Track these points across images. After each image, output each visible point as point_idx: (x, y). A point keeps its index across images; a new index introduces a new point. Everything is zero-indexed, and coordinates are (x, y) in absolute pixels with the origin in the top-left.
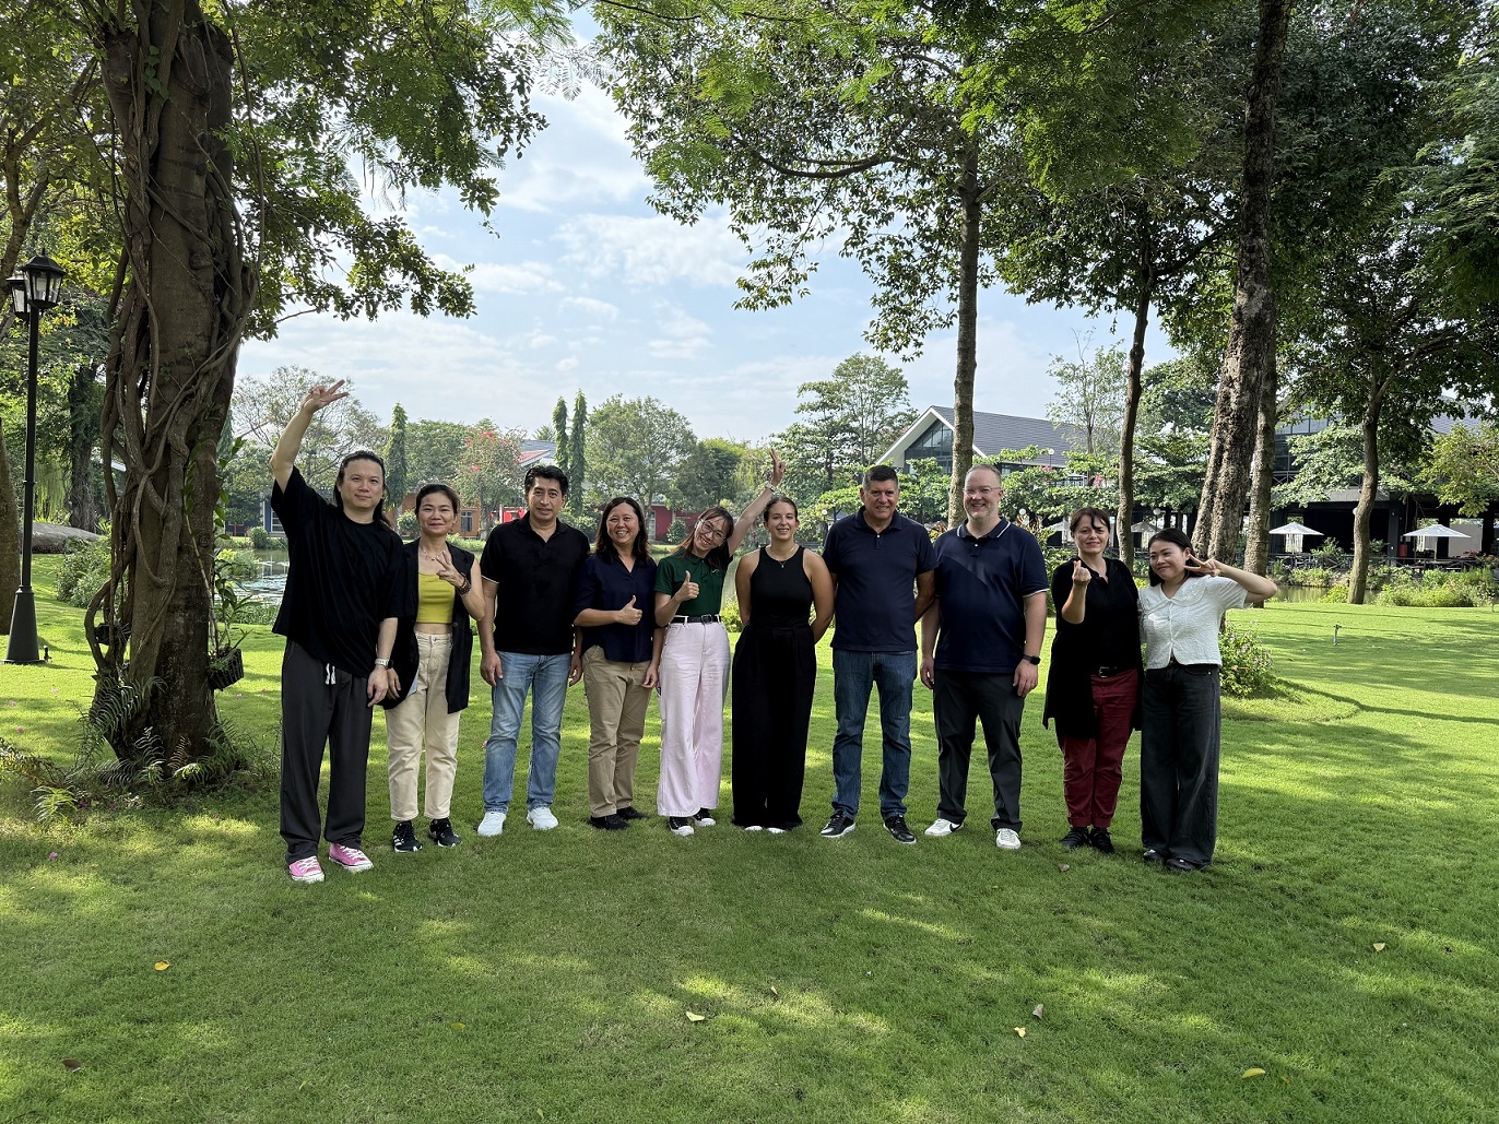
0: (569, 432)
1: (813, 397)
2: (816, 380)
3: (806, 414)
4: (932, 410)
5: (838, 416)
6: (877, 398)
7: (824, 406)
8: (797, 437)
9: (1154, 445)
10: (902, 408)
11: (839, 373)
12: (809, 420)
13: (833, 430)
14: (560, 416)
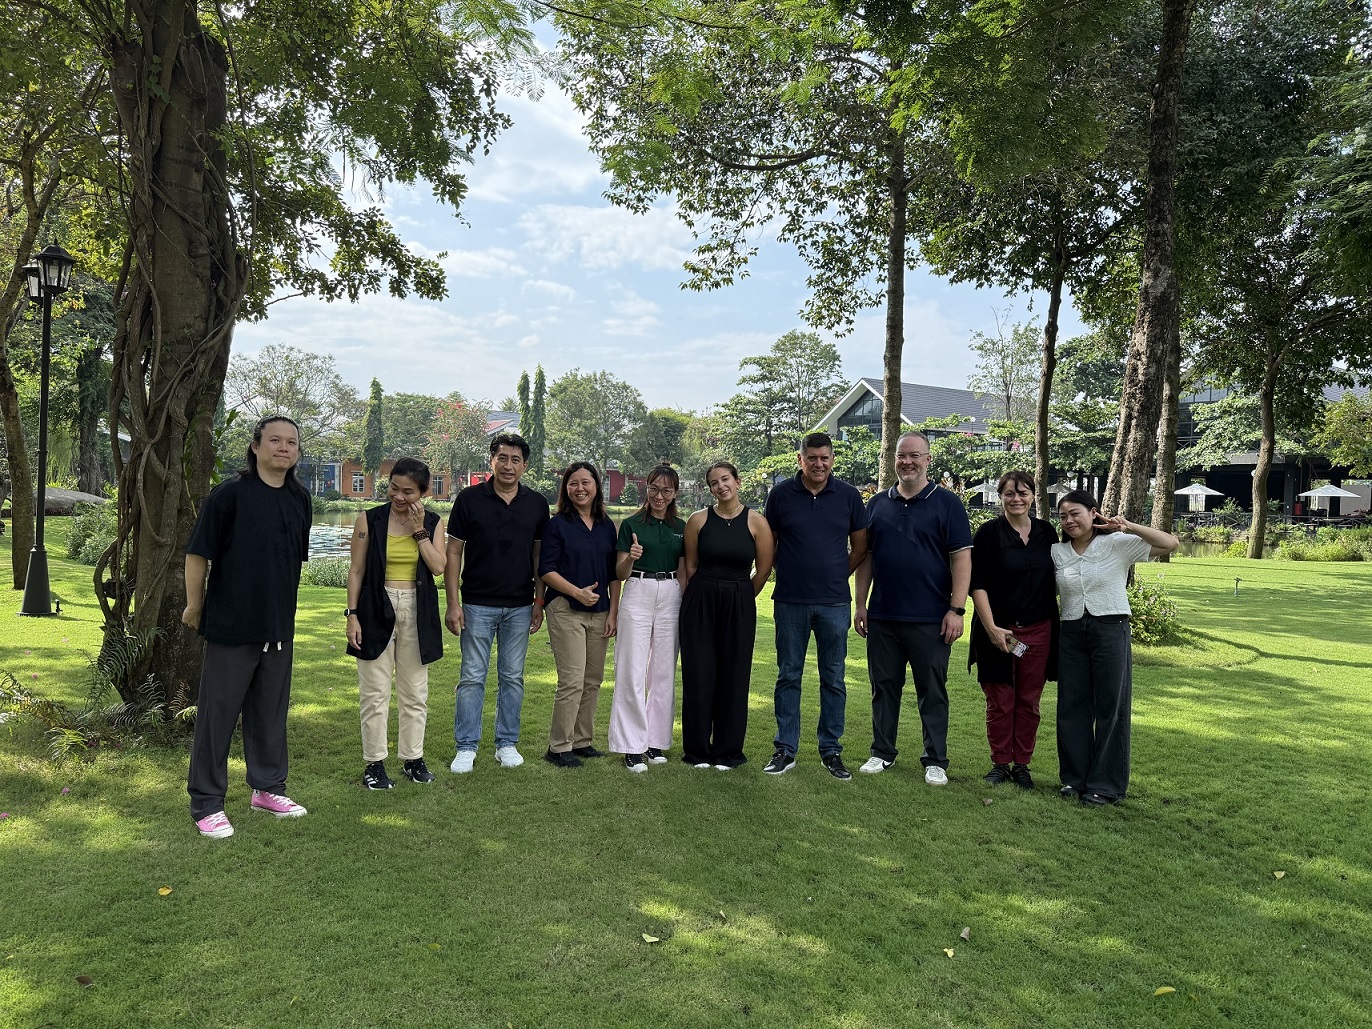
0: (531, 403)
1: (754, 371)
2: (756, 355)
3: (746, 386)
4: (863, 382)
5: (776, 387)
6: (812, 371)
7: (763, 378)
8: (739, 407)
9: (1067, 413)
10: (835, 380)
11: (777, 348)
12: (751, 392)
13: (772, 400)
14: (524, 389)
